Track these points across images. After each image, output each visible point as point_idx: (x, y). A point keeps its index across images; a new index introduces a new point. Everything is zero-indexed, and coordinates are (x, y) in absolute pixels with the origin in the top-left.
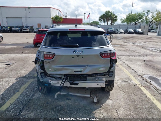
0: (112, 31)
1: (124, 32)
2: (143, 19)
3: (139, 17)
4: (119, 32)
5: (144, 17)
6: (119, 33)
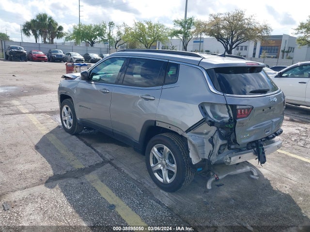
0: (61, 56)
1: (84, 60)
2: (105, 37)
3: (98, 32)
4: (75, 58)
5: (106, 33)
6: (74, 60)
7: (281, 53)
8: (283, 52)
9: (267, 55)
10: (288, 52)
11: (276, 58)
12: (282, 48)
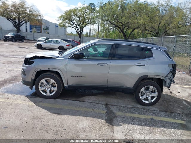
7: (43, 30)
8: (44, 29)
9: (36, 30)
10: (46, 29)
11: (40, 32)
12: (43, 27)
